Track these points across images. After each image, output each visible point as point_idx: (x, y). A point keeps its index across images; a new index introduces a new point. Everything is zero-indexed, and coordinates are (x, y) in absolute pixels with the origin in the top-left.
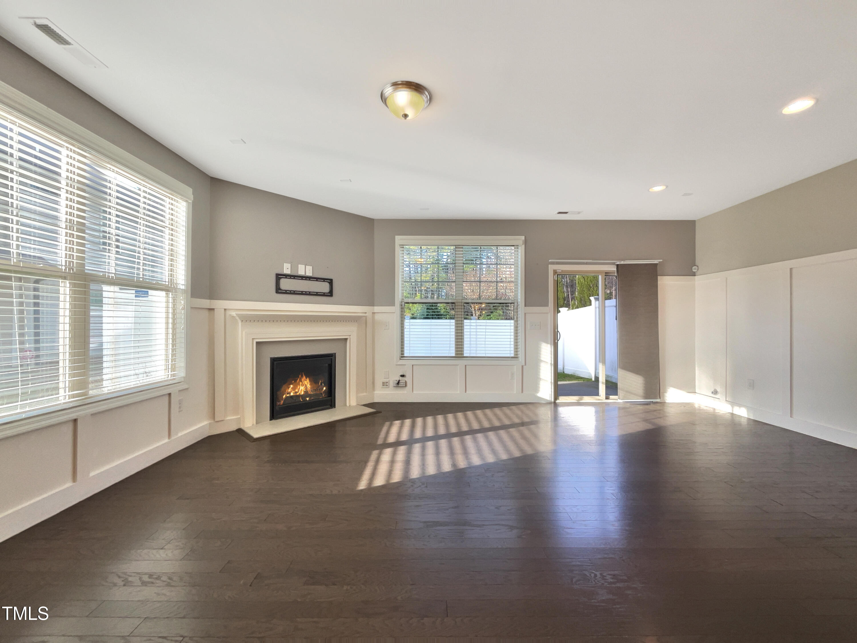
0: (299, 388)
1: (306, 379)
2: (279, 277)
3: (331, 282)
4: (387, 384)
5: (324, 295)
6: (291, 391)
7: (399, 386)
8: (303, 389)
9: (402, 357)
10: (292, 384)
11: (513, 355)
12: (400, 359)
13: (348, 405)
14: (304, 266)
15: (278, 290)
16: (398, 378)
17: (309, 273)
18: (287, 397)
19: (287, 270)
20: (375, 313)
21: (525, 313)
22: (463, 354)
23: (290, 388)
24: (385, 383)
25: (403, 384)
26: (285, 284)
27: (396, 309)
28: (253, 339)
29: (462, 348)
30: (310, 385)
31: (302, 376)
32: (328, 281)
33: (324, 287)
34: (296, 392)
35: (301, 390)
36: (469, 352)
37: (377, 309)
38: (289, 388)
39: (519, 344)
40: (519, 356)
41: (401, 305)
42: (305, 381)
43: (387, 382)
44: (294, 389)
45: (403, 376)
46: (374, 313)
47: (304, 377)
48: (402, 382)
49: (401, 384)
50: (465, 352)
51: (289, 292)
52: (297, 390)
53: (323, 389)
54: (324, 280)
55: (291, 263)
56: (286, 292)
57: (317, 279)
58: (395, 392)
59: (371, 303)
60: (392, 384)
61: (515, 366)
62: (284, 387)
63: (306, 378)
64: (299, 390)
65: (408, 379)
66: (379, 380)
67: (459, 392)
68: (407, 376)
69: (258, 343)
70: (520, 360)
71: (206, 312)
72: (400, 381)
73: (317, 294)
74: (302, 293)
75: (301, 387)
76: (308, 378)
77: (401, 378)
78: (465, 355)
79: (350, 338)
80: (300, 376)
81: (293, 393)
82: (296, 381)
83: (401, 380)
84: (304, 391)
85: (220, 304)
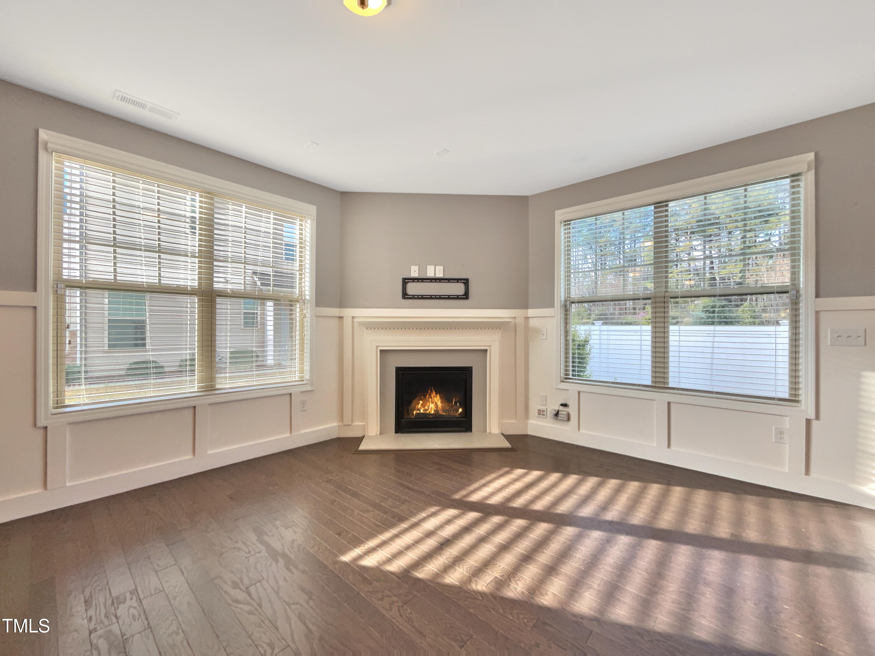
0: (429, 406)
1: (436, 396)
2: (405, 281)
3: (466, 282)
4: (544, 413)
5: (457, 298)
6: (421, 408)
7: (559, 418)
8: (433, 407)
9: (566, 379)
10: (422, 400)
11: (786, 396)
12: (563, 382)
13: (488, 432)
14: (433, 267)
15: (405, 295)
16: (557, 407)
17: (440, 274)
18: (417, 414)
19: (414, 273)
20: (529, 318)
21: (817, 313)
22: (667, 383)
23: (420, 404)
24: (542, 412)
25: (563, 416)
26: (413, 289)
27: (556, 312)
28: (377, 347)
29: (664, 373)
30: (441, 402)
31: (431, 391)
32: (463, 281)
33: (459, 289)
34: (426, 410)
35: (431, 408)
36: (677, 380)
37: (531, 312)
38: (418, 404)
39: (801, 374)
40: (800, 398)
41: (566, 306)
42: (435, 398)
43: (544, 411)
44: (423, 405)
45: (565, 405)
46: (527, 318)
47: (434, 393)
48: (563, 414)
49: (562, 416)
50: (671, 379)
51: (416, 297)
52: (426, 408)
53: (458, 411)
54: (458, 280)
55: (419, 265)
56: (413, 297)
57: (449, 280)
58: (553, 426)
59: (525, 306)
60: (550, 413)
61: (788, 418)
62: (415, 401)
63: (436, 394)
64: (428, 408)
65: (572, 410)
66: (535, 406)
67: (656, 445)
68: (570, 406)
69: (382, 351)
70: (803, 408)
71: (337, 320)
72: (560, 412)
73: (449, 297)
74: (431, 297)
75: (431, 404)
76: (438, 395)
77: (561, 408)
78: (671, 385)
79: (490, 350)
80: (429, 391)
81: (423, 410)
82: (425, 396)
83: (563, 411)
84: (434, 410)
85: (349, 312)
